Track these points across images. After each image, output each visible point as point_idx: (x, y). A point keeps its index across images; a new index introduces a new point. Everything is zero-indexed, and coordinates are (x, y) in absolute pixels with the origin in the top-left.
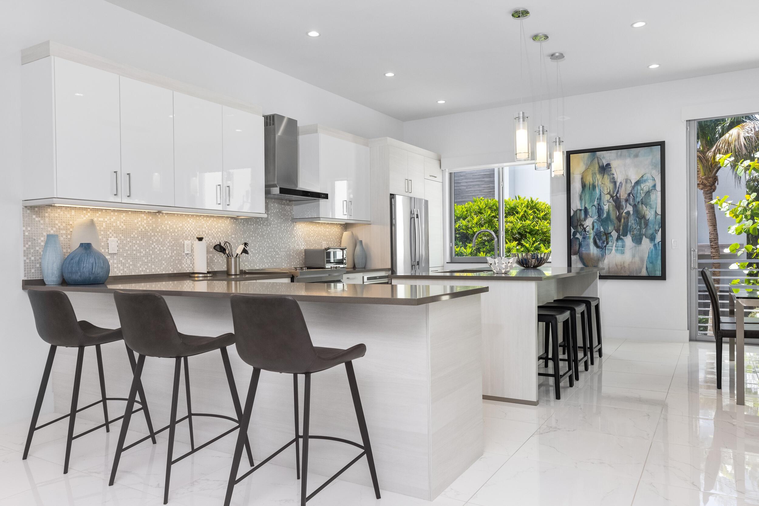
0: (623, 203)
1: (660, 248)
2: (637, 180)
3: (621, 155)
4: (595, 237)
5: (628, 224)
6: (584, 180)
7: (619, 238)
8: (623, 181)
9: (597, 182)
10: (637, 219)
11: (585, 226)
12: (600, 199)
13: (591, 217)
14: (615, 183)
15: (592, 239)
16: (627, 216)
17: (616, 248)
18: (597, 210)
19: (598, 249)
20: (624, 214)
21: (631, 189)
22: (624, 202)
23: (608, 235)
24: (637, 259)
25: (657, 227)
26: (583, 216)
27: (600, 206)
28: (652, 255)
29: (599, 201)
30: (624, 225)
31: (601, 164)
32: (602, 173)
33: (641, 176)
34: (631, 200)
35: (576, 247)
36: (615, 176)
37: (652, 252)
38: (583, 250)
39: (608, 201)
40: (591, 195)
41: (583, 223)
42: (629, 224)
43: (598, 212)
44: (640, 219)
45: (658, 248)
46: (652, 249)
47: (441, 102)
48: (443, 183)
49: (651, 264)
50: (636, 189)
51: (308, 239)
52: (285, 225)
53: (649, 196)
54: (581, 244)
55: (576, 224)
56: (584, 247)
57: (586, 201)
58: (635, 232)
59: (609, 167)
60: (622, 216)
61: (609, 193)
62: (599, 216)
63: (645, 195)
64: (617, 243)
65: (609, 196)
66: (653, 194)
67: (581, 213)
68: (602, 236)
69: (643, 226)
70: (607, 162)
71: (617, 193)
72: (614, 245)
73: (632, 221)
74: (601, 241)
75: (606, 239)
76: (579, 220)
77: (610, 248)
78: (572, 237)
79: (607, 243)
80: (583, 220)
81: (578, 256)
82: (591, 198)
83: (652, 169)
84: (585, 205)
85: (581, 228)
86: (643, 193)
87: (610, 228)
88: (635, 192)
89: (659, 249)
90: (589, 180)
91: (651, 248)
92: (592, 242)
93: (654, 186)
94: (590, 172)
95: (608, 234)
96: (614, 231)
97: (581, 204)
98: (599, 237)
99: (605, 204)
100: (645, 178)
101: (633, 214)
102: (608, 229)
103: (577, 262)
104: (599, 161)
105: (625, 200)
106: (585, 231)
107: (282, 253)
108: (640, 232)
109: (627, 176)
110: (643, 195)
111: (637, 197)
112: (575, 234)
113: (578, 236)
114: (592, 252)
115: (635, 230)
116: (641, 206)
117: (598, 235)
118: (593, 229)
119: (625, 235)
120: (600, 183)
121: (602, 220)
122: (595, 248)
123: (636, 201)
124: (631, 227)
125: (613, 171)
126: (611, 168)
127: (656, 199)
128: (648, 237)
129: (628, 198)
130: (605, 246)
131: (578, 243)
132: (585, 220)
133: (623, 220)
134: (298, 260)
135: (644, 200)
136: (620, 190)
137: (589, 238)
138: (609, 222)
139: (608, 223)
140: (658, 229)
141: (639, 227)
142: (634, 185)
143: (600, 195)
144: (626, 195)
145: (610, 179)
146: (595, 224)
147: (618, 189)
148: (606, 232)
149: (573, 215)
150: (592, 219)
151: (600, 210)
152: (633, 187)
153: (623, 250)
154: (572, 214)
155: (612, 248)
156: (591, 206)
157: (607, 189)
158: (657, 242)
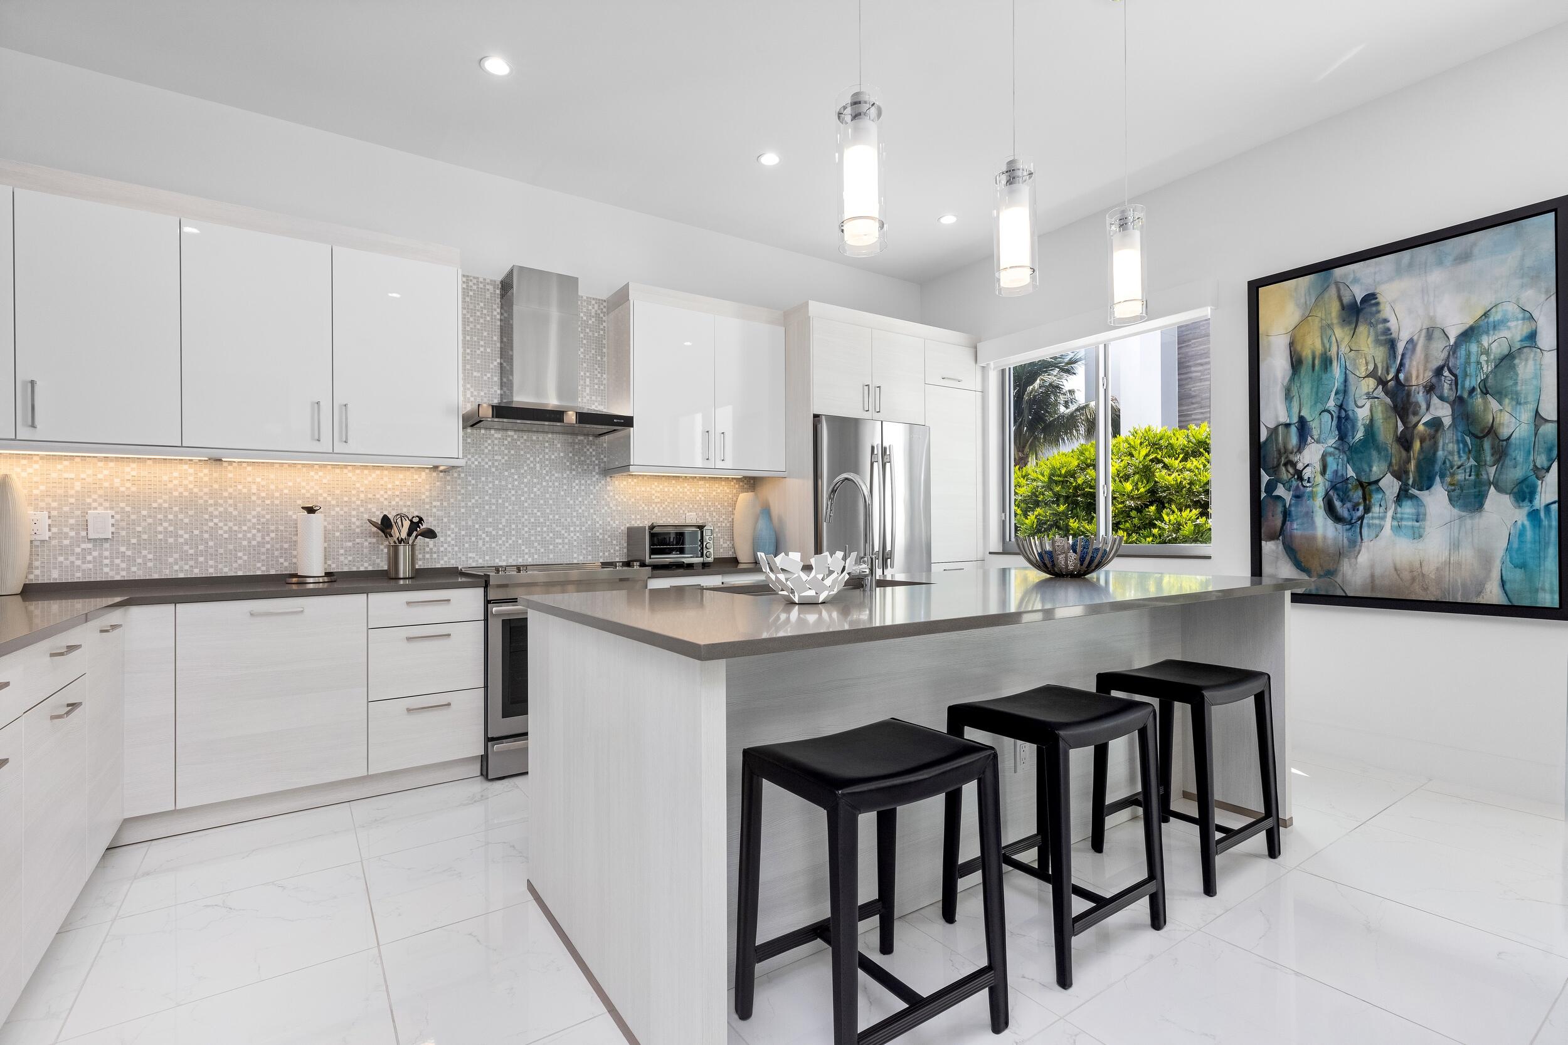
0: (1420, 398)
1: (1555, 523)
2: (1468, 326)
3: (1410, 265)
4: (1331, 493)
5: (1435, 453)
6: (1299, 348)
7: (1403, 495)
8: (1419, 337)
9: (1334, 349)
10: (1468, 439)
11: (1300, 466)
12: (1344, 391)
13: (1318, 442)
14: (1392, 344)
15: (1321, 499)
16: (1432, 432)
17: (1395, 523)
18: (1335, 423)
19: (1339, 526)
20: (1421, 427)
21: (1444, 355)
22: (1421, 394)
23: (1368, 487)
24: (1467, 554)
25: (1541, 461)
26: (1294, 440)
27: (1346, 411)
28: (1522, 542)
29: (1341, 398)
30: (1421, 457)
31: (1347, 299)
32: (1350, 323)
33: (1480, 313)
34: (1446, 386)
35: (1273, 519)
36: (1393, 324)
37: (1522, 533)
38: (1296, 528)
39: (1369, 396)
40: (1318, 384)
41: (1295, 459)
42: (1440, 453)
43: (1339, 428)
44: (1478, 438)
45: (1545, 523)
46: (1523, 525)
47: (949, 220)
48: (984, 392)
49: (1518, 571)
50: (1462, 352)
51: (646, 508)
52: (583, 482)
53: (1513, 367)
54: (1290, 511)
55: (1275, 460)
56: (1297, 519)
57: (1304, 401)
58: (1460, 477)
59: (1373, 302)
60: (1416, 432)
61: (1372, 374)
62: (1342, 437)
63: (1496, 367)
64: (1398, 508)
65: (1371, 383)
66: (1527, 360)
67: (1288, 432)
68: (1350, 490)
69: (1488, 457)
70: (1367, 290)
71: (1398, 371)
72: (1390, 513)
73: (1448, 446)
74: (1349, 505)
75: (1364, 499)
76: (1282, 451)
77: (1377, 522)
78: (1263, 495)
79: (1367, 510)
80: (1295, 450)
81: (1280, 542)
82: (1317, 394)
83: (1522, 286)
84: (1300, 412)
85: (1287, 471)
86: (1487, 362)
87: (1377, 469)
88: (1460, 361)
89: (1550, 526)
90: (1312, 344)
91: (1519, 523)
92: (1320, 507)
93: (1532, 337)
94: (1315, 324)
95: (1370, 484)
96: (1389, 474)
97: (1289, 409)
98: (1341, 493)
99: (1359, 404)
100: (1495, 317)
101: (1454, 425)
102: (1371, 471)
103: (1277, 558)
104: (1342, 292)
105: (1425, 387)
106: (1301, 478)
107: (572, 535)
108: (1478, 475)
109: (1432, 319)
110: (1487, 368)
111: (1466, 375)
112: (1271, 487)
113: (1280, 491)
114: (1320, 532)
115: (1460, 471)
116: (1480, 400)
117: (1339, 487)
118: (1323, 472)
119: (1426, 483)
120: (1344, 349)
121: (1350, 448)
122: (1330, 522)
123: (1463, 387)
124: (1444, 463)
125: (1386, 312)
126: (1378, 304)
127: (1538, 375)
128: (1509, 492)
129: (1434, 380)
130: (1362, 518)
131: (1280, 509)
132: (1300, 449)
133: (1417, 445)
134: (617, 548)
135: (1490, 382)
136: (1407, 362)
137: (1312, 495)
138: (1374, 454)
139: (1370, 454)
140: (1546, 465)
141: (1472, 462)
142: (1455, 343)
143: (1346, 381)
144: (1429, 374)
145: (1377, 336)
146: (1330, 459)
147: (1402, 360)
148: (1364, 479)
149: (1267, 440)
150: (1319, 446)
151: (1343, 422)
152: (1454, 349)
153: (1420, 527)
154: (1263, 437)
155: (1382, 523)
156: (1317, 413)
157: (1367, 364)
158: (1543, 505)
